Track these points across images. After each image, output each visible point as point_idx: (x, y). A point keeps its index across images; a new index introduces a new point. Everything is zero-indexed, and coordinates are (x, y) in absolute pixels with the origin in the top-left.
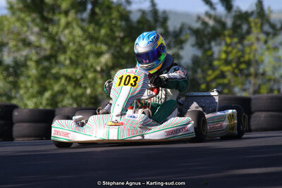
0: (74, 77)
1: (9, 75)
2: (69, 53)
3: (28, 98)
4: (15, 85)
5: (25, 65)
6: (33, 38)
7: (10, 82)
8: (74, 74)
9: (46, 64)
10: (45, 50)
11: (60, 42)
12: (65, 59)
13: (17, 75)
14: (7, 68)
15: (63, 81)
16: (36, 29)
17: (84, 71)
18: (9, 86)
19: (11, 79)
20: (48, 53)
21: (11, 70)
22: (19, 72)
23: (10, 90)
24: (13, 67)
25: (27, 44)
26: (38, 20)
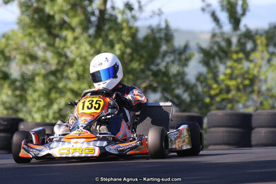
1: (16, 89)
2: (75, 67)
3: (36, 112)
4: (23, 99)
5: (32, 79)
6: (40, 54)
7: (16, 96)
8: (80, 89)
9: (52, 78)
11: (66, 57)
12: (72, 72)
13: (23, 89)
14: (14, 82)
15: (69, 95)
16: (43, 44)
18: (18, 100)
19: (18, 93)
20: (53, 68)
21: (18, 84)
22: (26, 86)
23: (17, 104)
24: (20, 81)
25: (33, 58)
26: (45, 36)
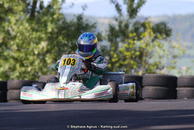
0: (19, 58)
2: (17, 41)
8: (19, 56)
11: (9, 34)
12: (14, 44)
15: (12, 61)
17: (26, 55)
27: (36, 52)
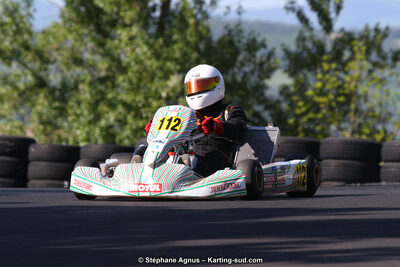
0: (134, 104)
1: (55, 100)
2: (130, 74)
3: (78, 128)
4: (62, 112)
5: (76, 88)
6: (87, 56)
7: (56, 108)
8: (134, 101)
9: (101, 87)
10: (100, 70)
11: (119, 62)
12: (124, 81)
13: (63, 99)
14: (52, 91)
15: (120, 109)
16: (91, 45)
17: (146, 98)
18: (54, 112)
19: (57, 104)
20: (103, 74)
21: (57, 93)
22: (67, 95)
23: (56, 117)
24: (60, 90)
25: (78, 61)
26: (94, 34)
27: (164, 94)
